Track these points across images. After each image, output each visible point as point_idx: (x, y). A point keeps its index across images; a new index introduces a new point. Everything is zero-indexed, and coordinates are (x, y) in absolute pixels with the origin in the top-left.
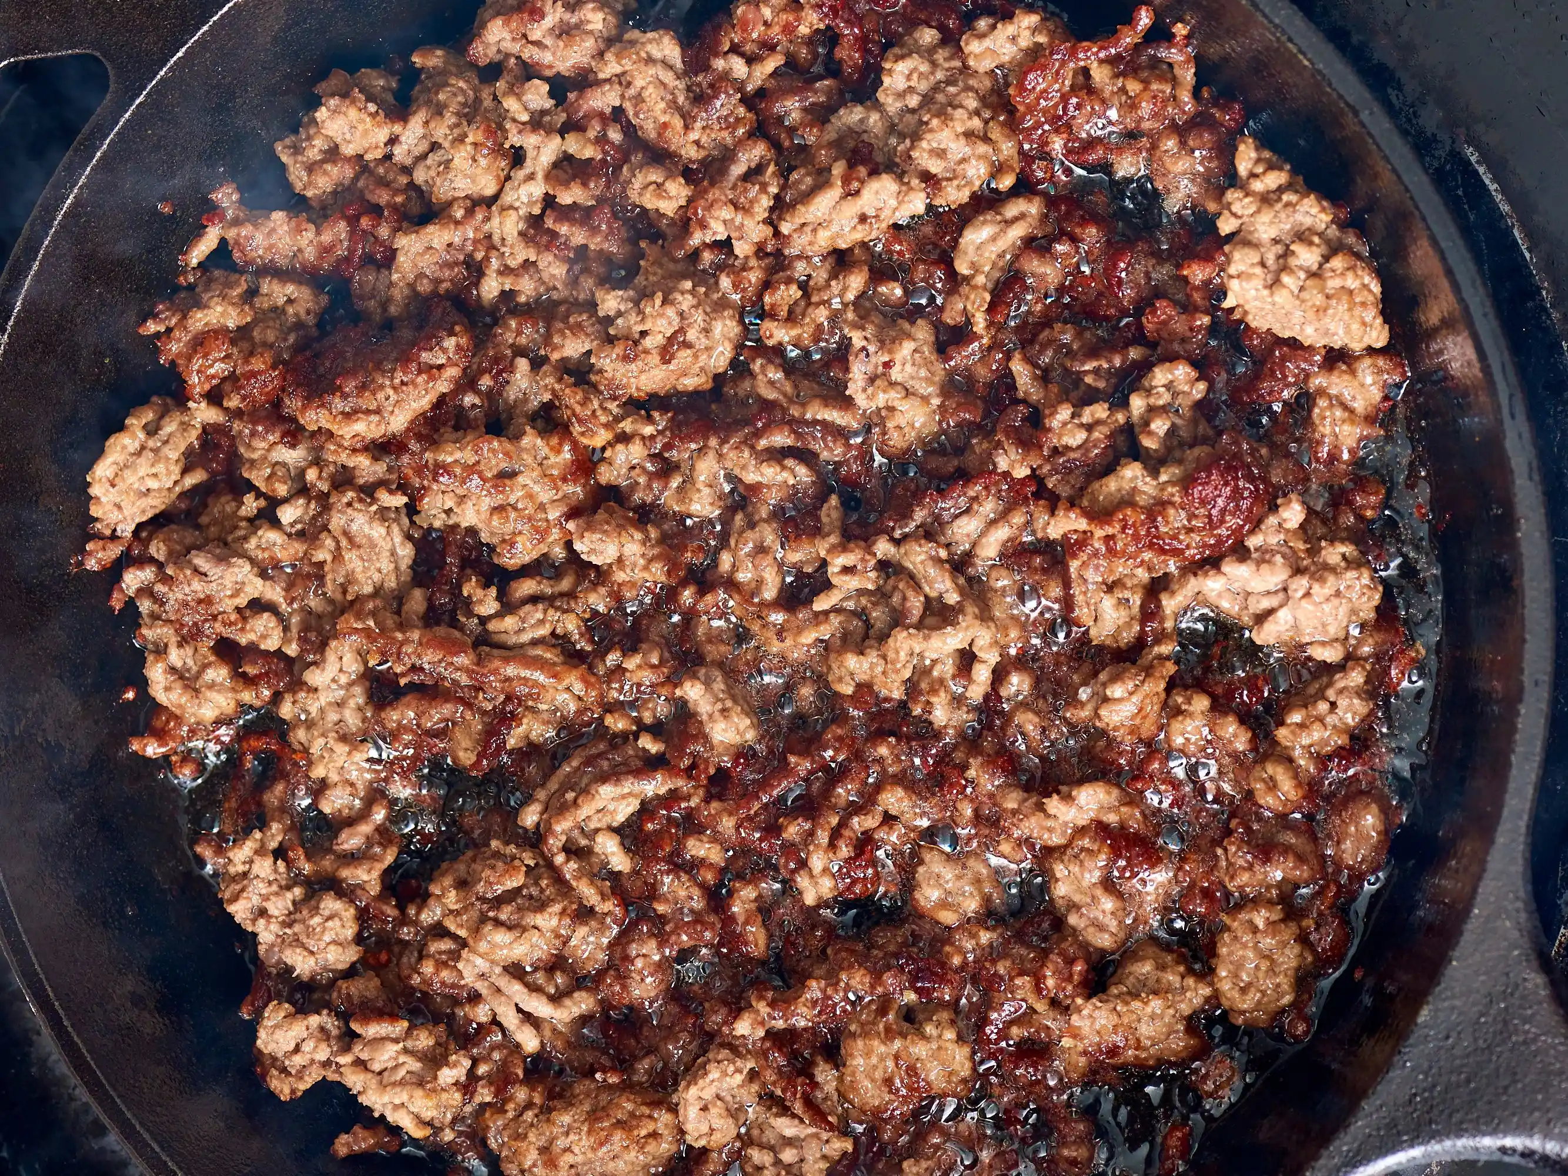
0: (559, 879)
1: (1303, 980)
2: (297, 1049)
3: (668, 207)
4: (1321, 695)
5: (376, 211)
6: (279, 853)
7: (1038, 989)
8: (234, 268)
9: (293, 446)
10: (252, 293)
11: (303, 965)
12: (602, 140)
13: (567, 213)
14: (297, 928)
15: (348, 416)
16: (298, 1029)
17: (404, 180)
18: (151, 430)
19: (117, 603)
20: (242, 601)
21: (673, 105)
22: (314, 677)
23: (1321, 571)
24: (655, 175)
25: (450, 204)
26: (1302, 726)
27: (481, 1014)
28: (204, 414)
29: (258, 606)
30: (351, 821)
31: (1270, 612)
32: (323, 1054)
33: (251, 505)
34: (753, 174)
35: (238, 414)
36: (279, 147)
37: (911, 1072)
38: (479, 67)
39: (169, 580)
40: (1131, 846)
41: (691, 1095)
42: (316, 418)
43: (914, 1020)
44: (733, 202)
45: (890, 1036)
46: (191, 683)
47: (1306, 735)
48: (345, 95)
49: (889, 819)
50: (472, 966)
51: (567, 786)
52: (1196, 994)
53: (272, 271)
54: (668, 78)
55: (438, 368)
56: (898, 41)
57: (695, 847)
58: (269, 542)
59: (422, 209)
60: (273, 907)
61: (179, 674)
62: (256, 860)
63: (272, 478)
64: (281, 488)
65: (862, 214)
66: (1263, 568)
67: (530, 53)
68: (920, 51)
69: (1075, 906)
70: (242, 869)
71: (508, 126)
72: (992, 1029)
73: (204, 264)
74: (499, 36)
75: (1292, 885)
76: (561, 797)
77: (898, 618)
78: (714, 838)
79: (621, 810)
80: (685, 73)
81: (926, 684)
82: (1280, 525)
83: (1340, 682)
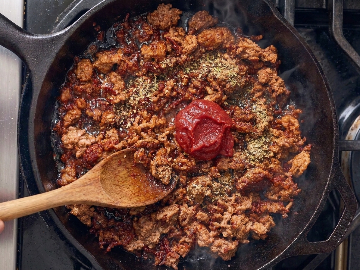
0: (220, 85)
1: (76, 67)
2: (269, 55)
3: (200, 213)
4: (72, 120)
5: (255, 212)
6: (273, 91)
7: (128, 64)
8: (283, 201)
9: (271, 168)
10: (279, 197)
11: (268, 70)
12: (213, 225)
13: (219, 212)
14: (269, 76)
15: (260, 173)
16: (270, 58)
17: (250, 218)
18: (298, 170)
19: (305, 139)
20: (280, 138)
21: (199, 232)
22: (267, 123)
23: (72, 143)
24: (203, 219)
25: (241, 214)
26: (77, 115)
27: (235, 61)
28: (288, 174)
29: (277, 137)
30: (259, 97)
31: (82, 135)
32: (264, 53)
33: (279, 156)
34: (184, 220)
35: (282, 174)
36: (275, 225)
37: (152, 49)
38: (236, 240)
39: (294, 142)
40: (109, 91)
41: (195, 45)
42: (266, 173)
43: (152, 59)
44: (188, 214)
45: (157, 56)
46: (290, 123)
47: (76, 112)
48: (262, 235)
49: (156, 96)
50: (237, 69)
51: (218, 103)
52: (96, 64)
53: (275, 201)
54: (200, 238)
55: (242, 182)
56: (157, 245)
57: (194, 91)
58: (275, 149)
59: (247, 212)
60: (274, 81)
61: (293, 125)
62: (277, 89)
63: (275, 162)
64: (273, 159)
65: (163, 212)
66: (83, 144)
67: (227, 242)
68: (152, 243)
69: (120, 80)
70: (280, 88)
71: (230, 229)
72: (136, 57)
73: (289, 202)
74: (233, 246)
75: (79, 85)
76: (219, 101)
77: (153, 130)
78: (190, 92)
79: (207, 98)
80: (197, 239)
81: (148, 119)
82: (80, 152)
83: (69, 123)
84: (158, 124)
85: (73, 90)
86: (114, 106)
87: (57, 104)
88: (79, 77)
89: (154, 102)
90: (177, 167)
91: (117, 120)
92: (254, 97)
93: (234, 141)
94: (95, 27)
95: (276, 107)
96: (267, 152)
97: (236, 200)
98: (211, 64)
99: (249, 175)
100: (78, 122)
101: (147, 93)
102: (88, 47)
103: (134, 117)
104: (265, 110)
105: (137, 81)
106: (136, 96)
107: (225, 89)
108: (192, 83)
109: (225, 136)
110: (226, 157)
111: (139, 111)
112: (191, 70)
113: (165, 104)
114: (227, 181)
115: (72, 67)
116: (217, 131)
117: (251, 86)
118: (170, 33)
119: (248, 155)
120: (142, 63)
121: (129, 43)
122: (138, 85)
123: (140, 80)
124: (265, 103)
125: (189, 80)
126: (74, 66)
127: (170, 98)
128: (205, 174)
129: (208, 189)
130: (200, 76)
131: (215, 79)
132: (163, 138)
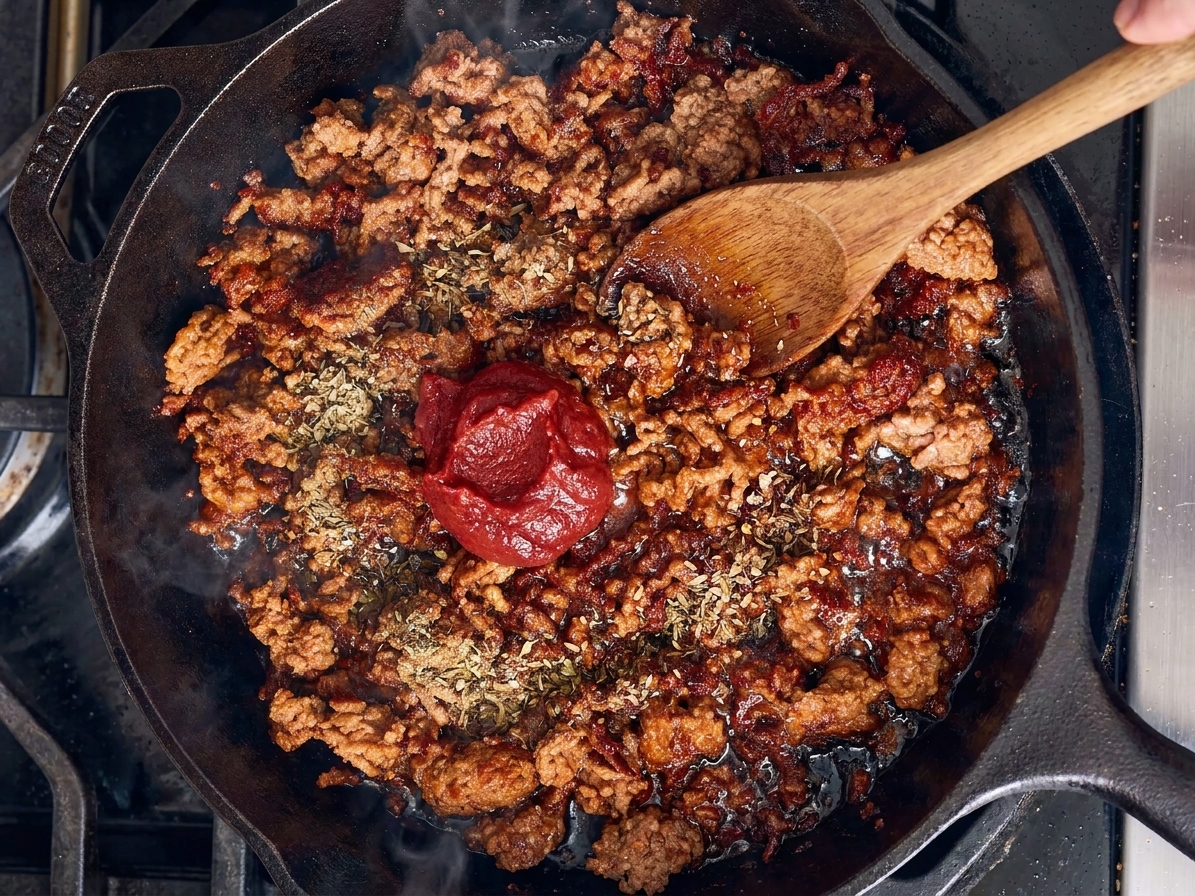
0: (462, 617)
1: (943, 679)
2: (295, 719)
3: (537, 189)
4: (955, 500)
5: (350, 188)
6: (284, 596)
7: (769, 686)
8: (258, 224)
9: (295, 338)
10: (270, 240)
11: (299, 667)
12: (495, 146)
13: (472, 191)
14: (295, 643)
15: (333, 318)
16: (296, 707)
17: (368, 169)
18: (205, 327)
19: (182, 434)
20: (262, 436)
21: (540, 123)
22: (307, 485)
23: (954, 422)
24: (529, 168)
25: (397, 185)
26: (942, 519)
27: (412, 699)
28: (239, 317)
29: (271, 438)
30: (332, 575)
31: (923, 447)
32: (312, 723)
33: (268, 375)
34: (591, 168)
35: (260, 317)
36: (288, 148)
37: (685, 739)
38: (416, 98)
39: (216, 422)
40: (832, 596)
41: (544, 752)
42: (311, 320)
43: (686, 706)
44: (578, 185)
45: (671, 716)
46: (228, 487)
47: (945, 525)
48: (331, 115)
49: (675, 581)
50: (405, 669)
51: (469, 556)
52: (874, 690)
53: (283, 226)
54: (537, 106)
55: (390, 289)
56: (684, 84)
57: (549, 598)
58: (280, 399)
59: (379, 188)
60: (280, 630)
61: (221, 482)
62: (270, 600)
63: (282, 358)
64: (287, 365)
65: (660, 193)
66: (919, 420)
67: (449, 89)
68: (699, 90)
69: (797, 635)
70: (261, 605)
71: (435, 135)
72: (741, 712)
73: (239, 222)
74: (430, 79)
75: (935, 619)
76: (465, 563)
77: (684, 461)
78: (561, 592)
79: (503, 573)
80: (549, 103)
81: (701, 501)
82: (929, 393)
83: (967, 491)
84: (667, 483)
85: (955, 603)
86: (814, 546)
87: (1008, 555)
88: (933, 648)
89: (681, 558)
90: (605, 338)
91: (805, 497)
92: (346, 574)
93: (414, 428)
94: (878, 817)
95: (275, 544)
96: (308, 391)
97: (414, 230)
98: (490, 690)
99: (367, 312)
100: (939, 494)
101: (705, 590)
102: (900, 748)
103: (746, 508)
104: (311, 530)
105: (738, 630)
106: (741, 581)
107: (443, 603)
108: (555, 624)
109: (444, 440)
110: (441, 371)
111: (731, 528)
112: (558, 669)
113: (646, 553)
114: (440, 293)
115: (957, 682)
116: (469, 459)
117: (357, 615)
118: (628, 793)
119: (371, 380)
120: (721, 693)
121: (766, 761)
122: (734, 616)
123: (727, 634)
124: (311, 553)
125: (563, 634)
126: (950, 684)
127: (627, 571)
128: (514, 316)
129: (502, 262)
130: (527, 648)
131: (479, 637)
132: (647, 431)
